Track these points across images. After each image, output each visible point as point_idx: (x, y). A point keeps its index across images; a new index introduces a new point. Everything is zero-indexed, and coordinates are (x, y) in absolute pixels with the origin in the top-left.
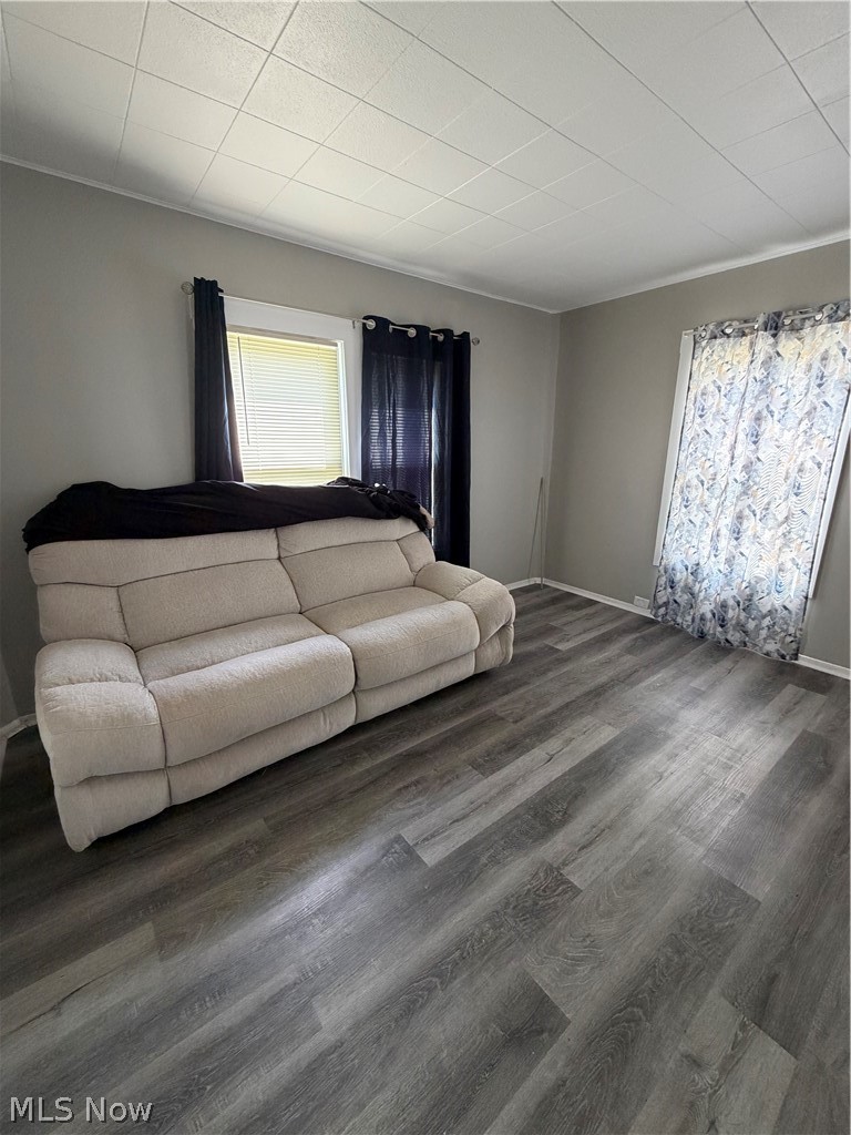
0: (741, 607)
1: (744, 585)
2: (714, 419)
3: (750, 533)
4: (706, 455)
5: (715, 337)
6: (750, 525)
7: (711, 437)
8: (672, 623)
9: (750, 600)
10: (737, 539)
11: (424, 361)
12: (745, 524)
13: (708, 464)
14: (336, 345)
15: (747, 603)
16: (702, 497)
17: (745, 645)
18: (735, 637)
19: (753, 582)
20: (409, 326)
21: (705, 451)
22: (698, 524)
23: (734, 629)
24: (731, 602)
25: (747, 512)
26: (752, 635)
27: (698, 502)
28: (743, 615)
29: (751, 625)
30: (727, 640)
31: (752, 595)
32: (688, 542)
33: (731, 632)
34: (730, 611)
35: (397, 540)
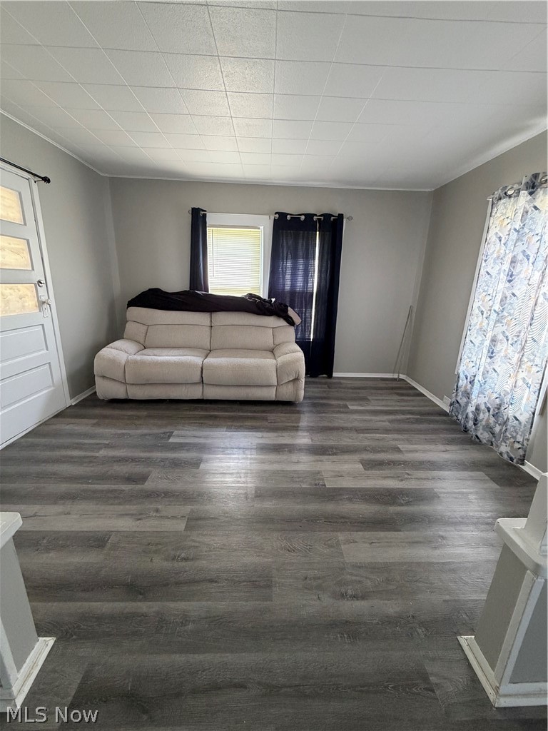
0: (491, 413)
1: (495, 395)
2: (495, 262)
3: (502, 354)
4: (487, 291)
5: (500, 199)
6: (502, 347)
7: (491, 276)
8: (455, 418)
9: (499, 409)
10: (491, 357)
11: (318, 233)
12: (499, 347)
13: (488, 298)
14: (259, 228)
15: (497, 412)
16: (481, 323)
17: (492, 445)
18: (484, 436)
19: (502, 395)
20: (301, 215)
21: (486, 288)
22: (477, 345)
23: (484, 429)
24: (483, 407)
25: (501, 337)
26: (497, 437)
27: (478, 327)
28: (492, 420)
29: (497, 429)
30: (477, 436)
31: (500, 405)
32: (469, 358)
33: (481, 431)
34: (481, 414)
35: (273, 328)
